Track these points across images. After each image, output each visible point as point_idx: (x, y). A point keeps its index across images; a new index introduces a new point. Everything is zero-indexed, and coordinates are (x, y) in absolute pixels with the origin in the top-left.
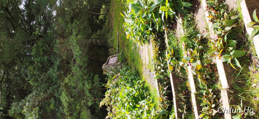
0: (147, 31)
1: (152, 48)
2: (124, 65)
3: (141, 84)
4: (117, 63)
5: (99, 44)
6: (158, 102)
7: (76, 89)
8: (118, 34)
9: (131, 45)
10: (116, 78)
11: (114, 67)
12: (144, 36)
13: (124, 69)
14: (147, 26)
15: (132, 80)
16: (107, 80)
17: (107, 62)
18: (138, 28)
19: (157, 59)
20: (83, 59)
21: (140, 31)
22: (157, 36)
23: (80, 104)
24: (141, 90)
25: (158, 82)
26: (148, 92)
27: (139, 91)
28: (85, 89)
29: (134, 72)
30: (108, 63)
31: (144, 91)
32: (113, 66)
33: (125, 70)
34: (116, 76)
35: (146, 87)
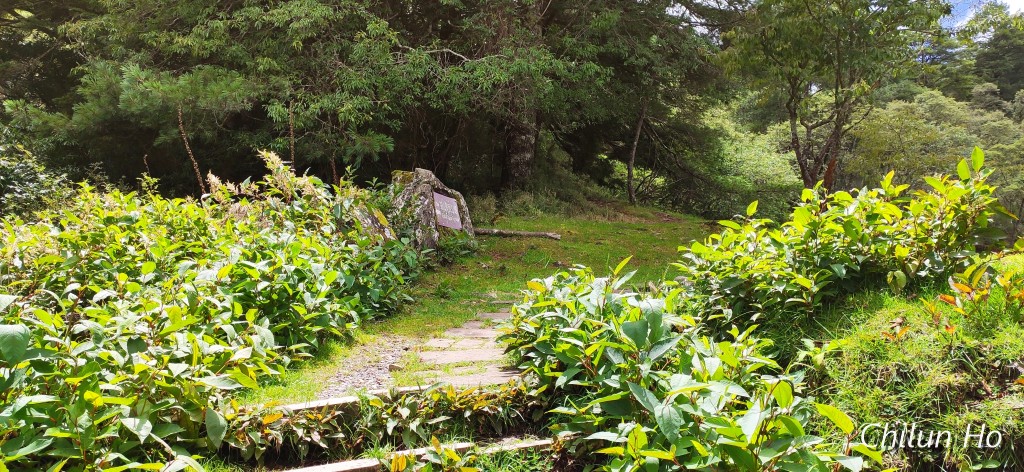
0: (554, 366)
1: (486, 382)
2: (426, 255)
3: (344, 327)
4: (438, 227)
5: (516, 157)
6: (261, 407)
7: (341, 58)
8: (550, 234)
9: (506, 285)
10: (375, 221)
11: (419, 215)
12: (533, 349)
13: (411, 257)
14: (573, 367)
15: (363, 289)
16: (371, 186)
17: (443, 190)
18: (567, 330)
19: (438, 404)
20: (457, 92)
21: (555, 335)
22: (533, 405)
23: (277, 73)
24: (317, 329)
25: (345, 404)
26: (305, 358)
27: (315, 322)
28: (337, 96)
29: (393, 297)
30: (438, 191)
31: (314, 341)
32: (424, 212)
33: (404, 260)
34: (384, 221)
35: (331, 350)
